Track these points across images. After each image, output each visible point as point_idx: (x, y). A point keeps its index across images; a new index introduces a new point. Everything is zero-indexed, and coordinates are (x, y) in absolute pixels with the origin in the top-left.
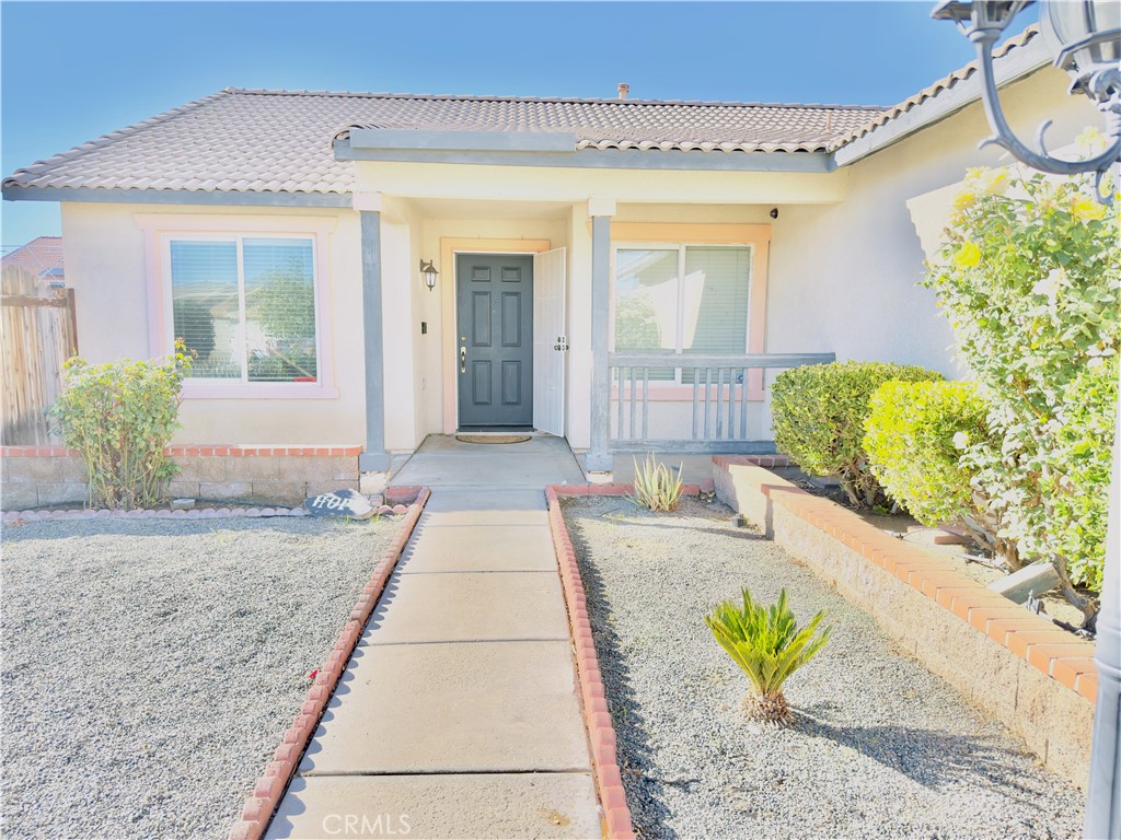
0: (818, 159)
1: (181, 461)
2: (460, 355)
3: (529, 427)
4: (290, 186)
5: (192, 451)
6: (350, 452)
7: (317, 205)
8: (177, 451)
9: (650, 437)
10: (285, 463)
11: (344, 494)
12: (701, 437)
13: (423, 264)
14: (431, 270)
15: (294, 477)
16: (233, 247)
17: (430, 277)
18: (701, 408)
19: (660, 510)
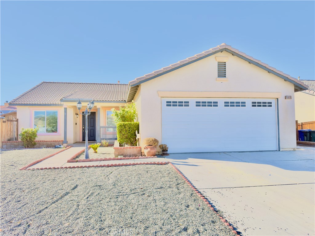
0: (124, 101)
1: (37, 143)
2: (83, 128)
3: (95, 140)
4: (54, 103)
5: (38, 141)
6: (61, 141)
7: (58, 106)
8: (36, 141)
9: (107, 138)
10: (52, 143)
11: (60, 145)
12: (114, 137)
13: (76, 114)
14: (77, 115)
15: (53, 145)
16: (45, 112)
17: (77, 116)
18: (114, 135)
19: (105, 146)
